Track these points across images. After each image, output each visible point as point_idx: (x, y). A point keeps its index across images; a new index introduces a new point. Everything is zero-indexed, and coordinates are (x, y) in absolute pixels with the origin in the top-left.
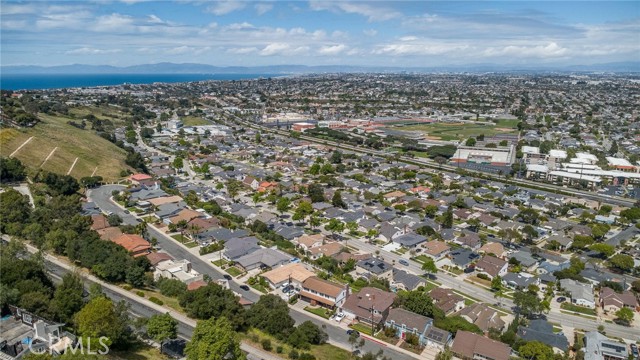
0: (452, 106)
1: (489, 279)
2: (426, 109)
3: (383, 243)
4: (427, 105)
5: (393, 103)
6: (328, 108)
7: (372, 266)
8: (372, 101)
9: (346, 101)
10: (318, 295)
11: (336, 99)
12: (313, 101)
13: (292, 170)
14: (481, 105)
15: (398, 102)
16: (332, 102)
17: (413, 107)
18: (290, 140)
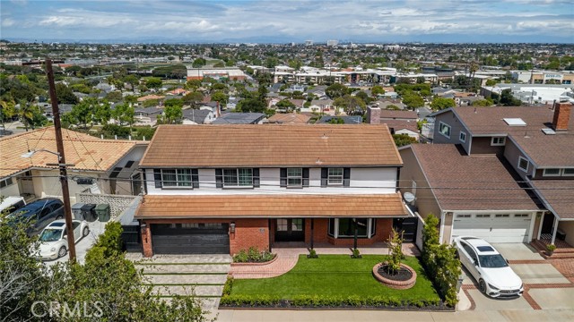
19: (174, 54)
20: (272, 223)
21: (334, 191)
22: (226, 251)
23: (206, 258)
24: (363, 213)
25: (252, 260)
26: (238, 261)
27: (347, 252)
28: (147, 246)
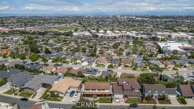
0: (59, 23)
1: (129, 66)
2: (51, 24)
3: (79, 63)
4: (51, 23)
5: (39, 22)
6: (13, 25)
7: (91, 71)
8: (30, 22)
9: (20, 22)
10: (97, 91)
11: (15, 22)
12: (5, 23)
13: (13, 45)
14: (68, 22)
15: (40, 22)
16: (14, 23)
17: (46, 23)
18: (3, 35)
19: (67, 23)
20: (97, 95)
21: (103, 91)
22: (92, 97)
23: (91, 98)
24: (103, 94)
25: (95, 98)
26: (94, 98)
27: (104, 97)
28: (85, 96)
